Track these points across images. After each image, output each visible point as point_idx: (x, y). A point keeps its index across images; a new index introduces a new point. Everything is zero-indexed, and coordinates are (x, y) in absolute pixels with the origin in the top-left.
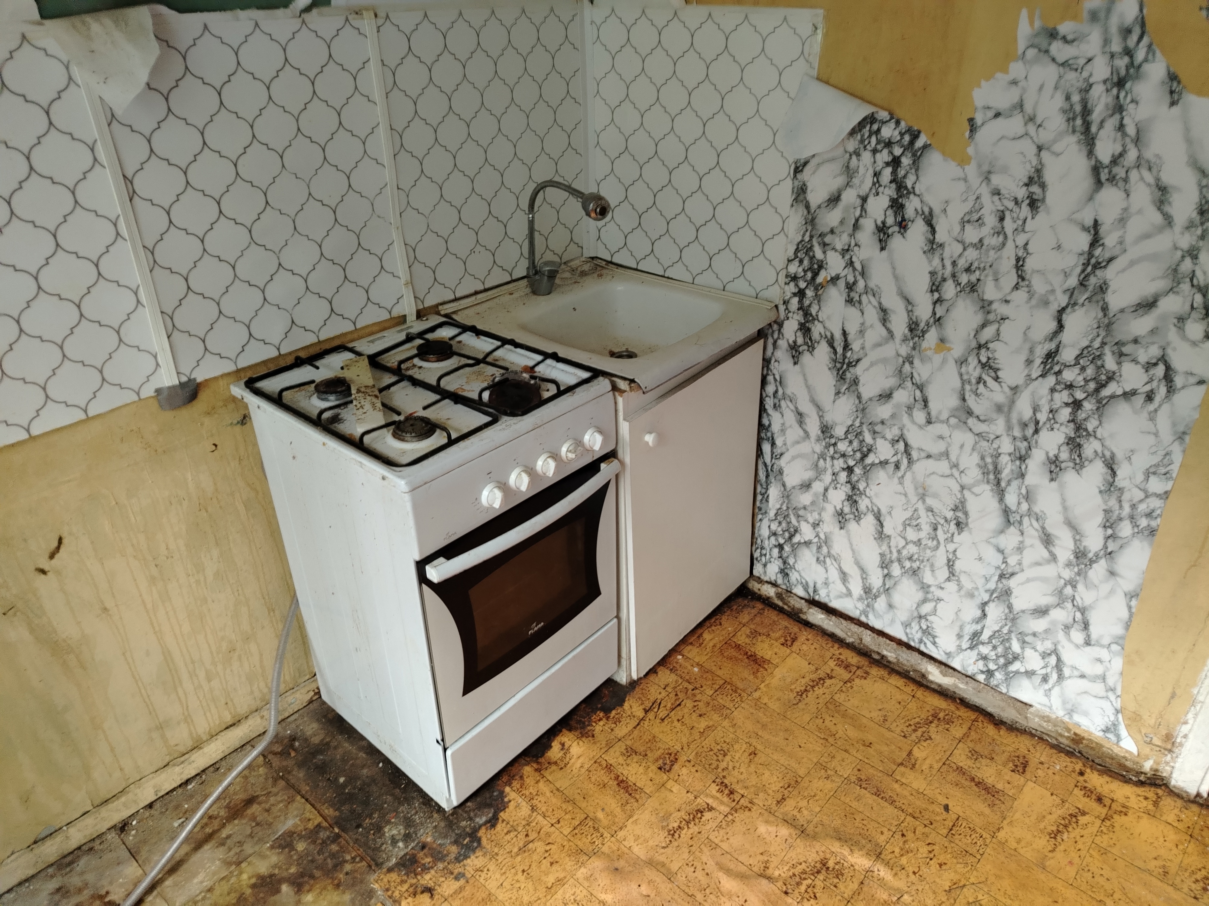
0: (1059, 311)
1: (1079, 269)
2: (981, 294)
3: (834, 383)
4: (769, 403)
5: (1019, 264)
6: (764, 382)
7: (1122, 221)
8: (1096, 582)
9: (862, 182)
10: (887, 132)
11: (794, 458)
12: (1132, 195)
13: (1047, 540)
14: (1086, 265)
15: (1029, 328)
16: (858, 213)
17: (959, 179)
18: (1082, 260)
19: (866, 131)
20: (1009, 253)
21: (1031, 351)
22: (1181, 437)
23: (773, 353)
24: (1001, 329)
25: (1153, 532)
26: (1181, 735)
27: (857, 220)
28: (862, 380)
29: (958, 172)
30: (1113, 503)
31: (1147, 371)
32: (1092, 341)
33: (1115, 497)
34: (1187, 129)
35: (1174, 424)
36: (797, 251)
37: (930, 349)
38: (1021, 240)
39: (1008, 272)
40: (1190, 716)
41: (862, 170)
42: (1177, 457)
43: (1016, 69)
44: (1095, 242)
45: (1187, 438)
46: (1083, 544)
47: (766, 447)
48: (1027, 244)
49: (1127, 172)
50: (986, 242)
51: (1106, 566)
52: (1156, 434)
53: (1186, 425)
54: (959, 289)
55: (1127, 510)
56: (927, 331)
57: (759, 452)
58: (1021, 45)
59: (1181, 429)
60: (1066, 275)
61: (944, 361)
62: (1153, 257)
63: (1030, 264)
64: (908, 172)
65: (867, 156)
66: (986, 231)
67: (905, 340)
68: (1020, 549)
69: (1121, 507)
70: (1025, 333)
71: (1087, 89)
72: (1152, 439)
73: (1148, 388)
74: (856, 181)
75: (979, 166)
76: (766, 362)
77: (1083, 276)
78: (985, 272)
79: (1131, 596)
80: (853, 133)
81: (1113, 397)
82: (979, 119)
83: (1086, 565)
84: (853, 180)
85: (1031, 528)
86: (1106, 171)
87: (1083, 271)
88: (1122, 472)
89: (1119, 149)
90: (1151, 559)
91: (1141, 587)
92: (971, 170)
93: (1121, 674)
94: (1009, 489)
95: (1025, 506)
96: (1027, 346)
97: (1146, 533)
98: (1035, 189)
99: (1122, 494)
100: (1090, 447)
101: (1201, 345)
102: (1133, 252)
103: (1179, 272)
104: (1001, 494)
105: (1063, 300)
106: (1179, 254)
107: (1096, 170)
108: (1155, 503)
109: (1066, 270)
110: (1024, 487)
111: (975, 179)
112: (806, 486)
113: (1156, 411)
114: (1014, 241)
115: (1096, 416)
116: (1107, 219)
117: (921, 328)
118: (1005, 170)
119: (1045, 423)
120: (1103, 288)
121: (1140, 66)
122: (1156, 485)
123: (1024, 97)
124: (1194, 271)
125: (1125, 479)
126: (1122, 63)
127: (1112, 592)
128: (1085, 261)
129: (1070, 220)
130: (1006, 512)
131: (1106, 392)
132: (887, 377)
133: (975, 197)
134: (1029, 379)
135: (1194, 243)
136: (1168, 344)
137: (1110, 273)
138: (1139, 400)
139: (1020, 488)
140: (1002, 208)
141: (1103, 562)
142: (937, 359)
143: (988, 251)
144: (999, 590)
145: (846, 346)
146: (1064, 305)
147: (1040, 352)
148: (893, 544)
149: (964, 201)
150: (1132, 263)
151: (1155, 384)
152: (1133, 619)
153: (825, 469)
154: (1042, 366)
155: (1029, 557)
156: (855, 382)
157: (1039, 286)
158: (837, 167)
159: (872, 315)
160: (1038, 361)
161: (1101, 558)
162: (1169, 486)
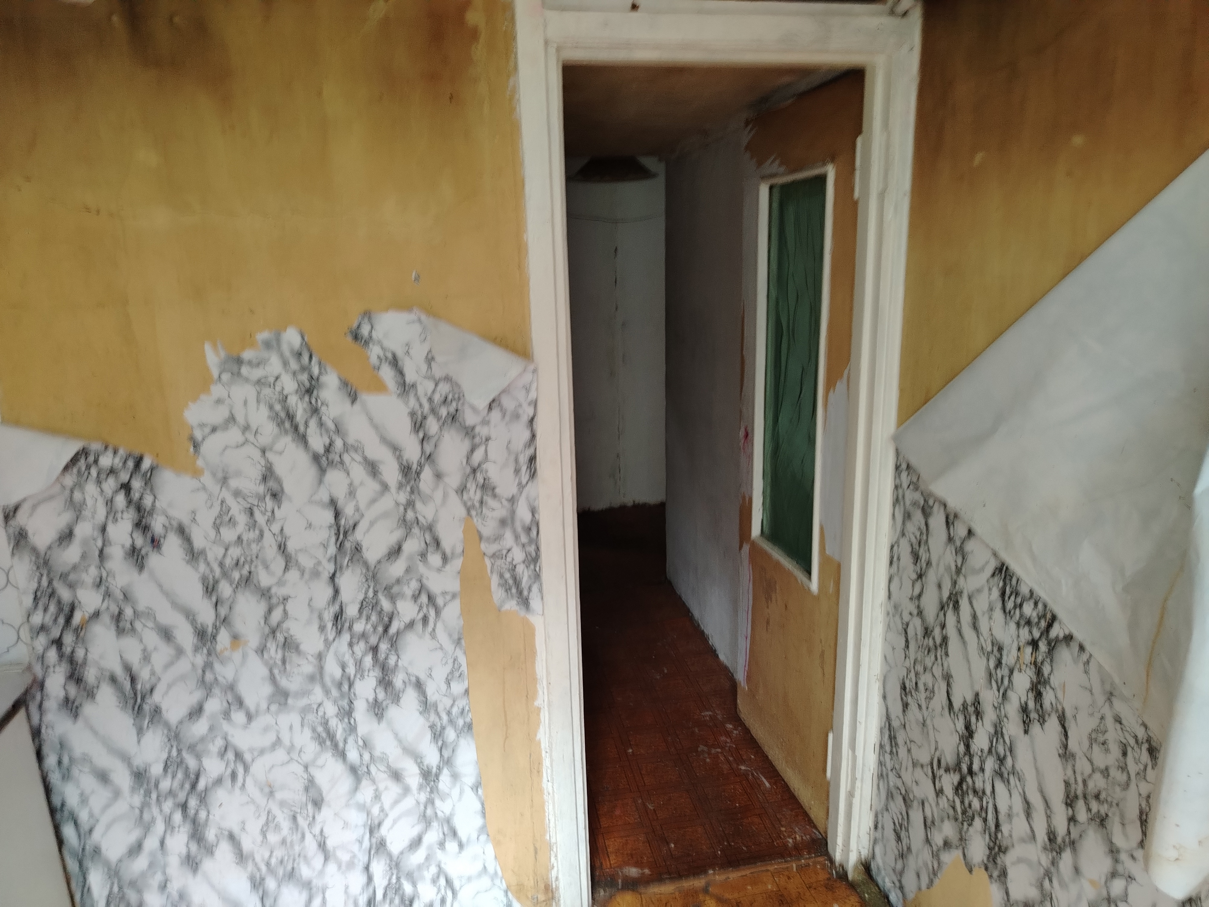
0: (331, 578)
1: (333, 539)
2: (257, 585)
3: (132, 721)
4: (55, 778)
5: (282, 548)
6: (39, 756)
7: (352, 493)
8: (447, 790)
9: (94, 513)
10: (106, 461)
11: (109, 827)
12: (350, 474)
13: (396, 776)
14: (338, 534)
15: (311, 600)
16: (100, 543)
17: (198, 489)
18: (333, 531)
19: (82, 463)
20: (270, 543)
21: (320, 618)
22: (458, 642)
23: (41, 720)
24: (287, 608)
25: (469, 727)
26: (554, 880)
27: (101, 552)
28: (164, 707)
29: (195, 483)
30: (433, 717)
31: (415, 601)
32: (366, 594)
33: (433, 712)
34: (371, 419)
35: (450, 636)
36: (36, 599)
37: (227, 649)
38: (276, 528)
39: (274, 558)
40: (553, 859)
41: (89, 502)
42: (463, 660)
43: (217, 391)
44: (337, 515)
45: (463, 642)
46: (425, 764)
47: (69, 831)
48: (282, 530)
49: (340, 456)
50: (245, 538)
51: (449, 773)
52: (441, 648)
53: (458, 632)
54: (234, 586)
55: (445, 718)
56: (217, 633)
57: (60, 842)
58: (215, 373)
59: (456, 637)
60: (325, 547)
61: (244, 656)
62: (385, 515)
63: (291, 546)
64: (142, 494)
65: (91, 488)
66: (241, 527)
67: (196, 649)
68: (377, 797)
69: (440, 718)
70: (309, 605)
71: (284, 399)
72: (439, 654)
73: (421, 615)
74: (87, 513)
75: (214, 475)
76: (36, 733)
77: (338, 543)
78: (254, 564)
79: (476, 787)
80: (66, 468)
81: (398, 633)
82: (198, 435)
83: (434, 781)
84: (83, 512)
85: (379, 773)
86: (324, 458)
87: (337, 540)
88: (431, 690)
89: (327, 442)
90: (478, 749)
91: (480, 776)
92: (207, 479)
93: (496, 857)
94: (348, 747)
95: (366, 757)
96: (316, 615)
97: (466, 730)
98: (271, 484)
99: (437, 707)
100: (398, 681)
101: (443, 569)
102: (370, 515)
103: (408, 521)
104: (342, 755)
105: (331, 568)
106: (402, 508)
107: (316, 458)
108: (462, 703)
109: (323, 542)
110: (360, 739)
111: (213, 487)
112: (136, 849)
113: (434, 630)
114: (270, 530)
115: (393, 652)
116: (340, 494)
117: (209, 634)
118: (238, 473)
119: (355, 676)
120: (358, 549)
121: (318, 379)
122: (457, 688)
123: (233, 412)
124: (417, 518)
125: (434, 693)
126: (304, 377)
127: (461, 792)
128: (336, 531)
129: (311, 502)
130: (353, 770)
131: (393, 630)
132: (191, 693)
133: (219, 502)
134: (328, 644)
135: (408, 498)
136: (422, 576)
137: (359, 535)
138: (419, 626)
139: (356, 742)
140: (249, 506)
141: (446, 772)
142: (237, 656)
143: (249, 544)
144: (374, 846)
145: (133, 680)
146: (332, 571)
147: (328, 616)
148: (258, 858)
149: (211, 507)
150: (372, 524)
151: (425, 609)
152: (485, 807)
153: (153, 820)
154: (334, 628)
155: (387, 799)
156: (157, 711)
157: (306, 562)
158: (58, 503)
159: (151, 638)
160: (329, 625)
161: (443, 768)
162: (466, 685)
